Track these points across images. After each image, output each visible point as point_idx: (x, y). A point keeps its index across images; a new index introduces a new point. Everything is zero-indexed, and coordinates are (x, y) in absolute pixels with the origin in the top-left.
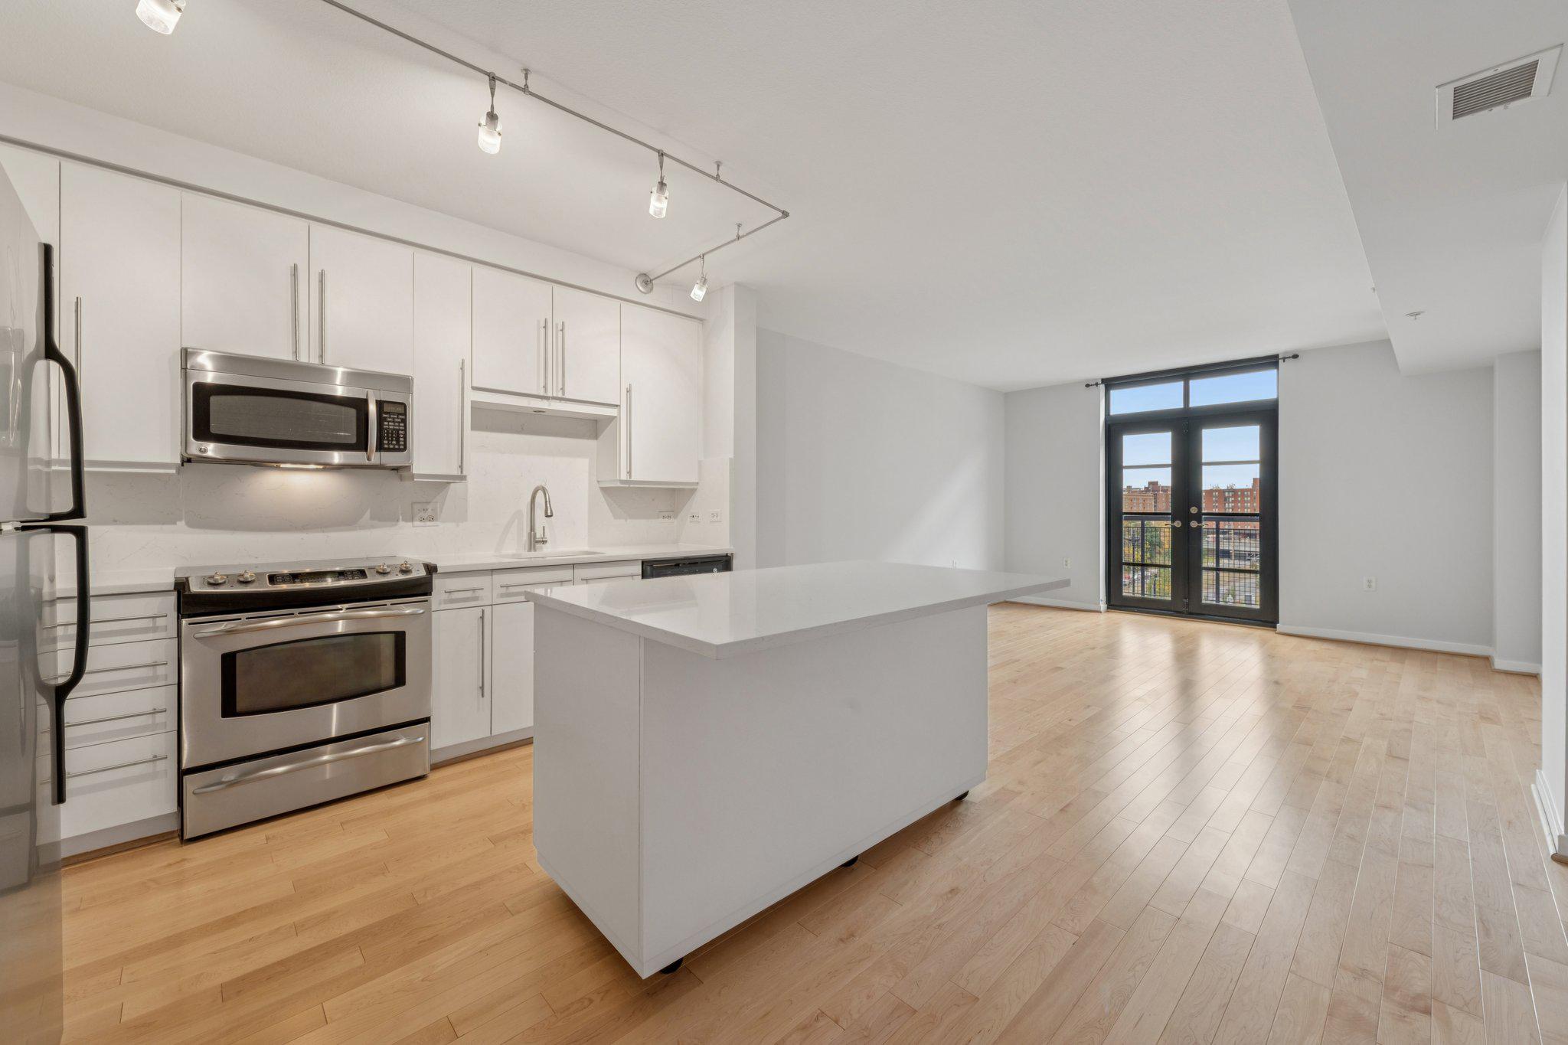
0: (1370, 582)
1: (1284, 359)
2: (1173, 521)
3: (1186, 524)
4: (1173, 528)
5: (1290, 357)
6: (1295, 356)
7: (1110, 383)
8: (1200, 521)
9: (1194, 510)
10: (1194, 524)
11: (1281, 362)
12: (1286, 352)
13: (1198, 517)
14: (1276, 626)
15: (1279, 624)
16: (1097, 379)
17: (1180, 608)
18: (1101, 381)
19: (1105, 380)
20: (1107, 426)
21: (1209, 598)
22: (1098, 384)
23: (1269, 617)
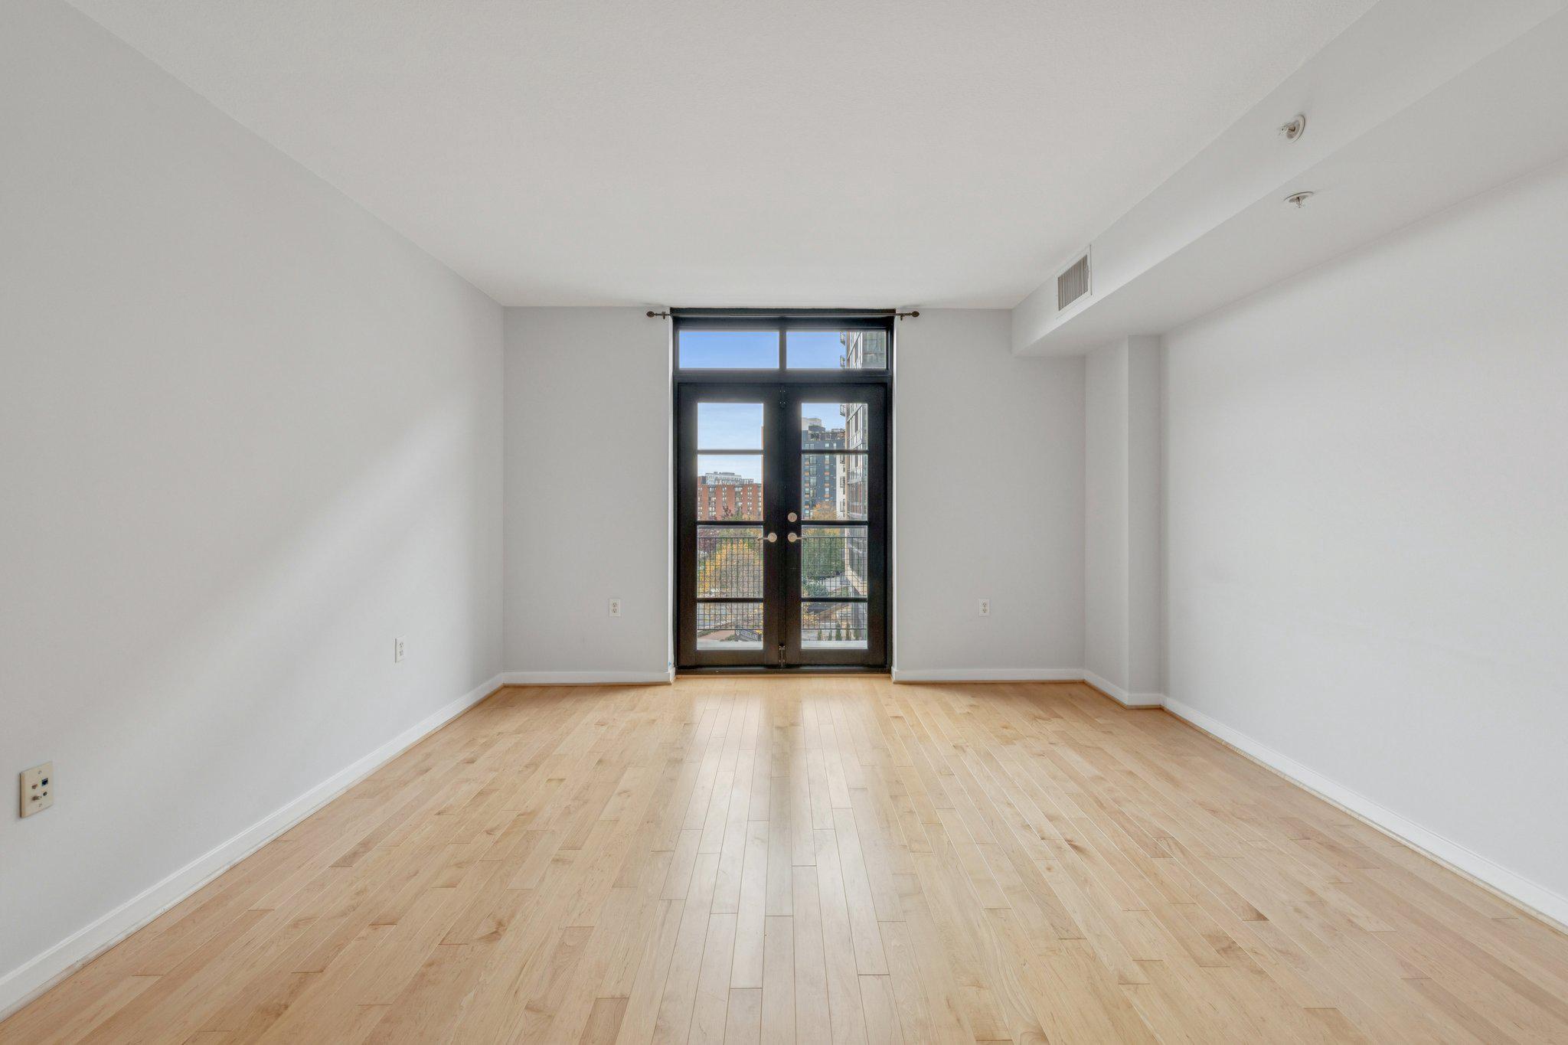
0: (985, 605)
1: (902, 315)
2: (766, 534)
3: (782, 538)
4: (767, 544)
5: (909, 314)
6: (916, 314)
7: (681, 318)
8: (799, 533)
9: (792, 517)
10: (792, 537)
11: (897, 319)
12: (904, 307)
13: (796, 528)
14: (889, 672)
15: (894, 669)
16: (662, 306)
17: (774, 660)
18: (668, 312)
19: (673, 310)
20: (676, 385)
21: (810, 641)
22: (664, 315)
23: (880, 660)
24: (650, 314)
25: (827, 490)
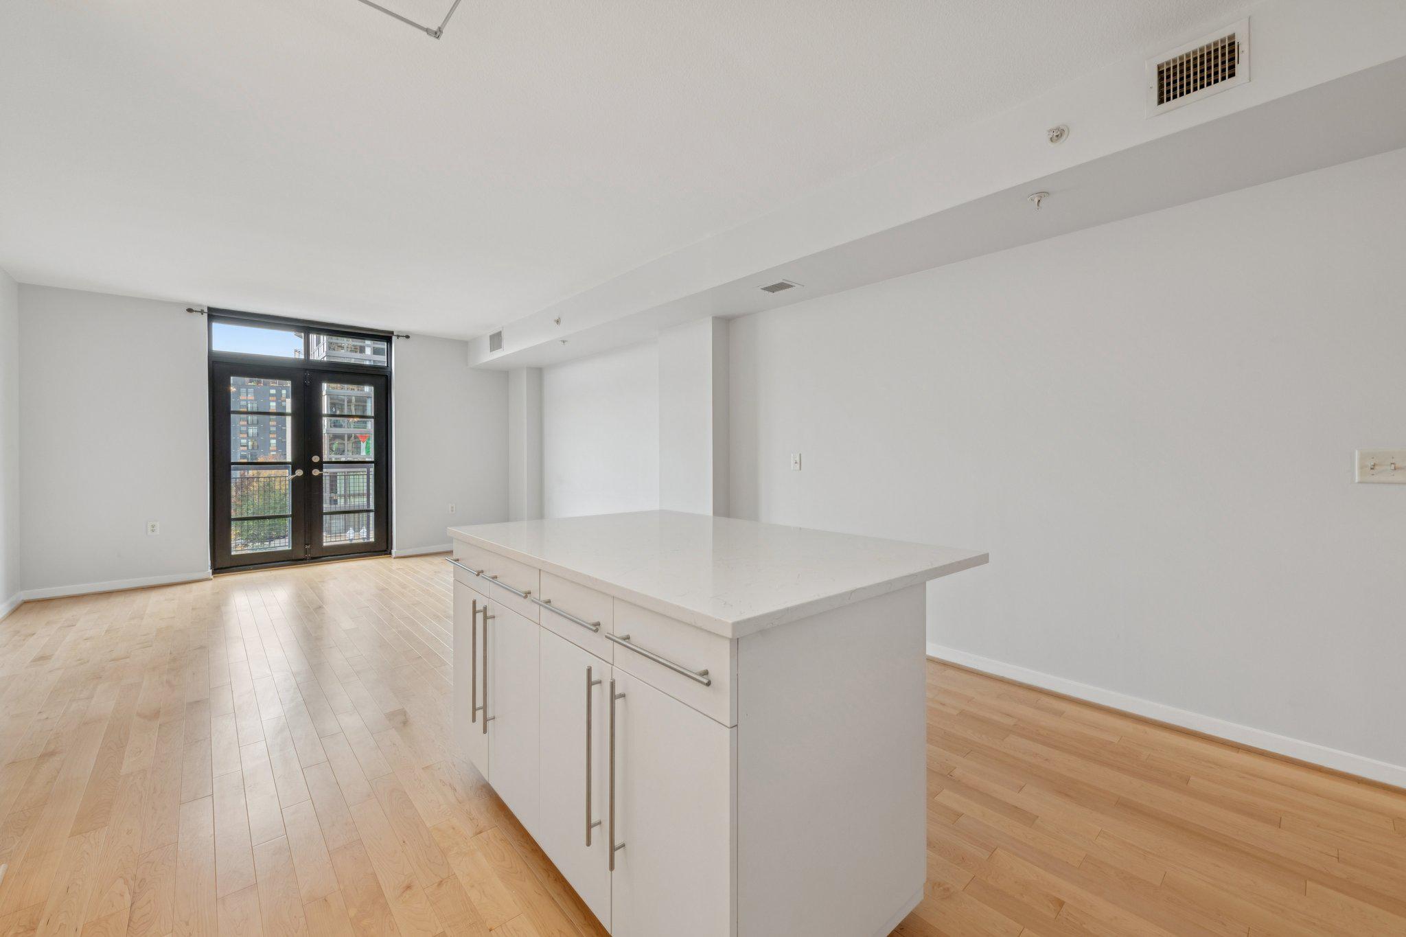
0: (452, 507)
2: (294, 470)
3: (308, 473)
4: (294, 478)
6: (408, 337)
7: (215, 314)
8: (321, 469)
9: (316, 459)
10: (316, 472)
11: (394, 338)
12: (401, 331)
13: (320, 466)
14: (390, 554)
15: (394, 551)
16: (200, 305)
17: (302, 555)
18: (206, 310)
19: (209, 309)
20: (211, 363)
21: (328, 541)
22: (202, 312)
23: (384, 548)
24: (190, 310)
25: (273, 442)
